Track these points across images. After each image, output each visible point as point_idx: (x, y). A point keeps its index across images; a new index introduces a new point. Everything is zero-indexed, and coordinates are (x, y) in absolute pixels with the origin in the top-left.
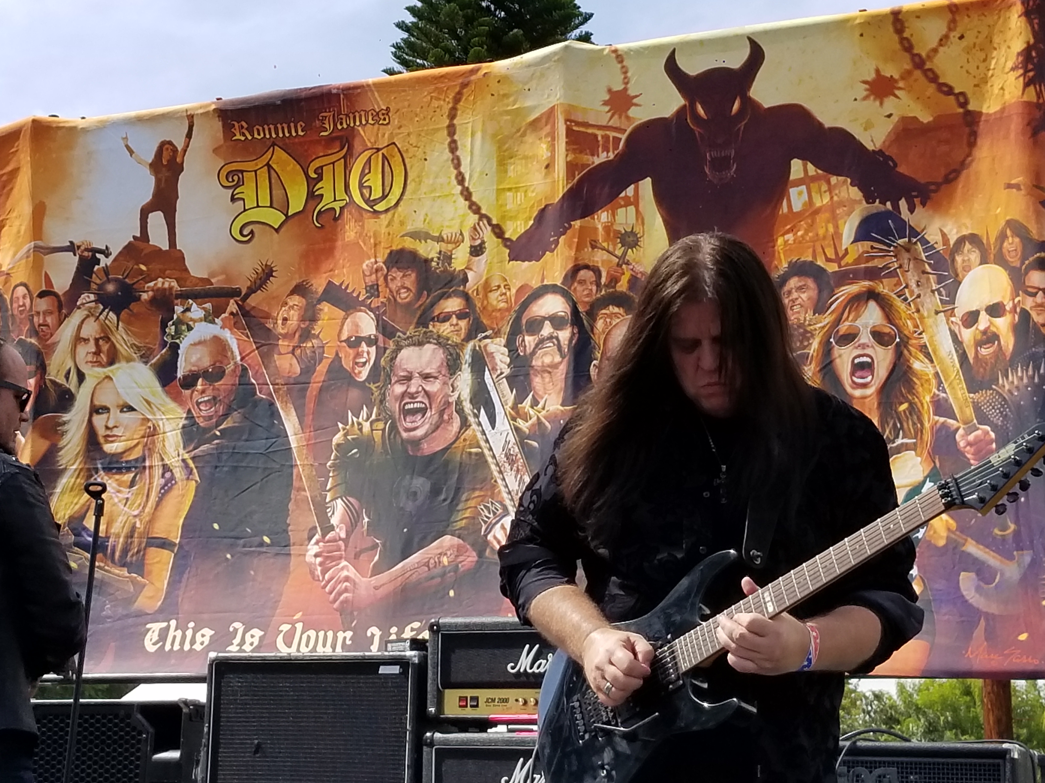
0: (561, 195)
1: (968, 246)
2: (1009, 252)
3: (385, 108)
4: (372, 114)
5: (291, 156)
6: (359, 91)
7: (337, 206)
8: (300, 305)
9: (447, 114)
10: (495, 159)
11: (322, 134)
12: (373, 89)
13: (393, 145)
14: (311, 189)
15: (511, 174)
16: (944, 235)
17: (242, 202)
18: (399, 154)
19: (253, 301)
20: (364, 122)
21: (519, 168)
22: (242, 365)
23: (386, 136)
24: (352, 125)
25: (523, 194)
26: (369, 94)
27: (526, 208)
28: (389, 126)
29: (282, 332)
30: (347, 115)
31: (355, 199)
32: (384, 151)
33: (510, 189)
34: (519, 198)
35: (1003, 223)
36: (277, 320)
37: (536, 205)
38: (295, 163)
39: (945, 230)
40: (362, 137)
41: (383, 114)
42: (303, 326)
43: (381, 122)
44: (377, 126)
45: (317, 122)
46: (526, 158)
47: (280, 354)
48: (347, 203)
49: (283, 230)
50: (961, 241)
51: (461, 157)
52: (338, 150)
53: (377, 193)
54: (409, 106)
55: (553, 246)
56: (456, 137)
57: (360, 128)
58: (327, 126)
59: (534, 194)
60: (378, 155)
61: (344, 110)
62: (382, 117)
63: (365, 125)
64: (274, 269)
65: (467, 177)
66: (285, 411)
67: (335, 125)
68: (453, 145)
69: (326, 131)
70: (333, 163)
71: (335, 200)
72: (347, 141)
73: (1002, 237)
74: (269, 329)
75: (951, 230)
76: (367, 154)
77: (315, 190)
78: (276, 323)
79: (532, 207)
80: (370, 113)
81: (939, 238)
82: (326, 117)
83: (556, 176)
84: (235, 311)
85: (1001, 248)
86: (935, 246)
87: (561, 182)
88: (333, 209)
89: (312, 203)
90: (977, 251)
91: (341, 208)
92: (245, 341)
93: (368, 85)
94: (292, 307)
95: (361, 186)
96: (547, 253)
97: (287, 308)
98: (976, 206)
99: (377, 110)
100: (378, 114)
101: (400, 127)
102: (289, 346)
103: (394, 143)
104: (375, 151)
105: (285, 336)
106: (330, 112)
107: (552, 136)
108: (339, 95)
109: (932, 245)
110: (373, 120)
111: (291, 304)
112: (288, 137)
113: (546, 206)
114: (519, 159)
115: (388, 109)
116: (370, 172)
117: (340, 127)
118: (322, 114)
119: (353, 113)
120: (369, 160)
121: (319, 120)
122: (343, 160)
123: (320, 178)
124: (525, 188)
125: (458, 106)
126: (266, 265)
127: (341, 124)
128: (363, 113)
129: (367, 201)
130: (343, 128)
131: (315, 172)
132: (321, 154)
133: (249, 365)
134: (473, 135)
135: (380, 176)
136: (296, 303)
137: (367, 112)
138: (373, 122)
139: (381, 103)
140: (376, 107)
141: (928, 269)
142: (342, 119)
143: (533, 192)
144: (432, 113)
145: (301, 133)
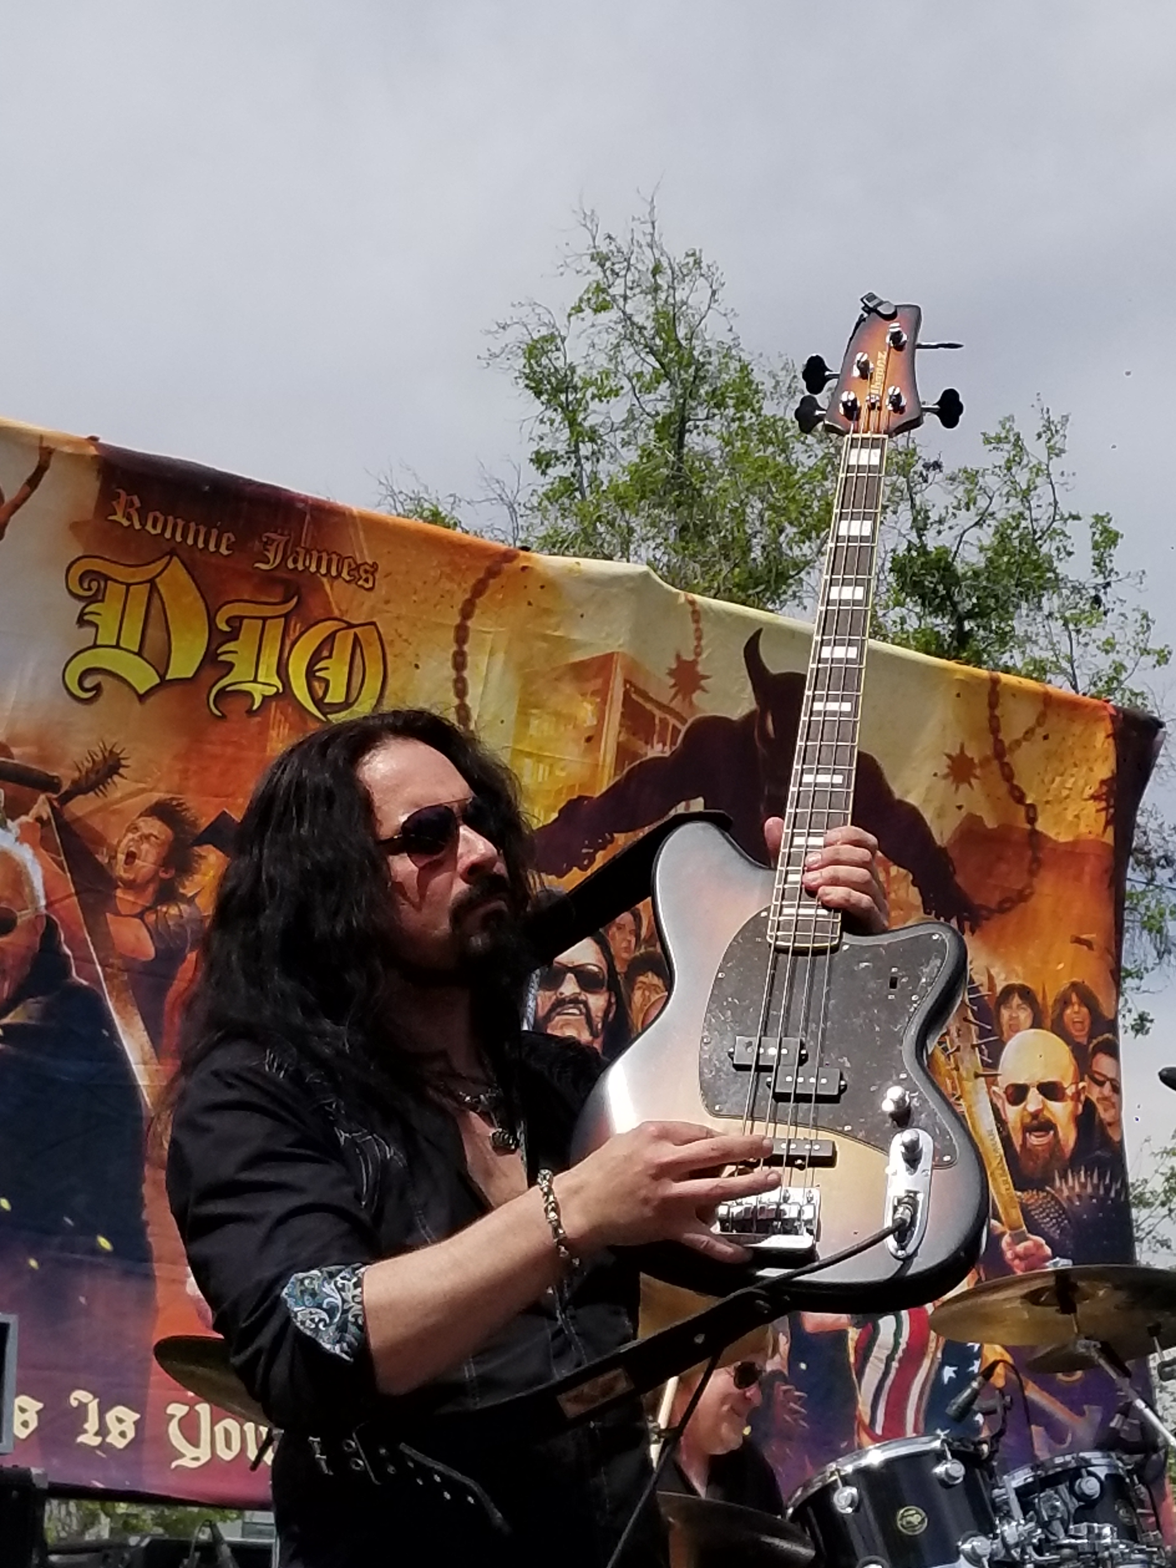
0: (604, 789)
1: (1016, 1000)
2: (1074, 1022)
3: (370, 562)
4: (350, 565)
5: (194, 580)
6: (336, 519)
7: (258, 692)
8: (163, 837)
9: (460, 606)
10: (517, 702)
11: (257, 565)
12: (360, 526)
13: (372, 627)
14: (213, 647)
15: (532, 731)
16: (991, 978)
17: (93, 630)
18: (378, 643)
19: (79, 807)
20: (334, 573)
21: (546, 727)
22: (48, 918)
23: (365, 608)
24: (313, 569)
25: (547, 768)
26: (351, 531)
27: (549, 791)
28: (372, 594)
29: (125, 876)
30: (308, 552)
31: (296, 692)
32: (356, 630)
33: (529, 755)
34: (541, 772)
35: (1065, 984)
36: (116, 852)
37: (565, 791)
38: (198, 595)
39: (993, 972)
40: (327, 595)
41: (366, 572)
42: (163, 875)
43: (360, 583)
44: (353, 586)
45: (257, 543)
46: (558, 715)
47: (118, 914)
48: (277, 693)
49: (151, 700)
50: (1009, 991)
51: (470, 682)
52: (277, 600)
53: (336, 695)
54: (407, 572)
55: (586, 862)
56: (466, 648)
57: (325, 580)
58: (271, 557)
59: (563, 774)
60: (347, 636)
61: (306, 539)
62: (364, 576)
63: (336, 578)
64: (123, 762)
65: (474, 715)
66: (122, 1018)
67: (284, 559)
68: (459, 659)
69: (268, 563)
70: (265, 619)
71: (255, 681)
72: (297, 592)
73: (1064, 1002)
74: (99, 866)
75: (998, 974)
76: (329, 626)
77: (219, 651)
78: (115, 857)
79: (559, 792)
80: (346, 561)
81: (984, 979)
82: (274, 540)
83: (601, 759)
84: (45, 817)
85: (1061, 1015)
86: (981, 988)
87: (606, 771)
88: (249, 694)
89: (210, 673)
90: (1029, 1010)
91: (265, 698)
92: (57, 873)
93: (352, 516)
94: (147, 837)
95: (310, 674)
96: (575, 869)
97: (136, 836)
98: (1030, 952)
99: (359, 562)
100: (358, 567)
101: (387, 602)
102: (134, 903)
103: (373, 624)
104: (344, 625)
105: (130, 885)
106: (282, 535)
107: (603, 694)
108: (305, 514)
109: (977, 987)
110: (349, 574)
111: (146, 831)
112: (201, 550)
113: (581, 798)
114: (548, 713)
115: (375, 566)
116: (330, 657)
117: (291, 565)
118: (268, 534)
119: (319, 552)
120: (332, 637)
121: (261, 541)
122: (283, 620)
123: (233, 635)
124: (549, 761)
125: (477, 601)
126: (111, 752)
127: (295, 561)
128: (334, 556)
129: (318, 702)
130: (296, 568)
131: (228, 622)
132: (246, 597)
133: (60, 918)
134: (492, 654)
135: (346, 669)
136: (155, 833)
137: (341, 559)
138: (348, 578)
139: (366, 552)
140: (357, 555)
141: (971, 1018)
142: (297, 553)
143: (562, 769)
144: (438, 597)
145: (224, 551)
